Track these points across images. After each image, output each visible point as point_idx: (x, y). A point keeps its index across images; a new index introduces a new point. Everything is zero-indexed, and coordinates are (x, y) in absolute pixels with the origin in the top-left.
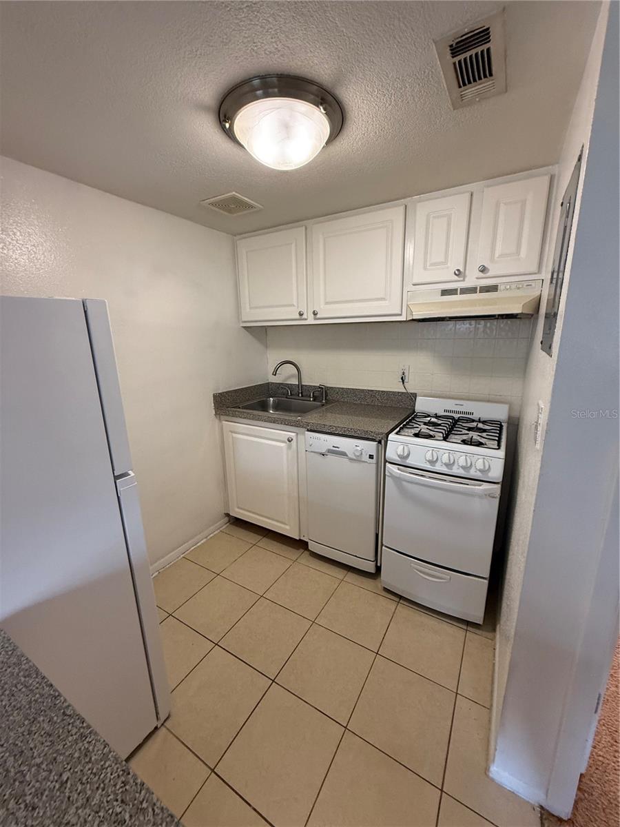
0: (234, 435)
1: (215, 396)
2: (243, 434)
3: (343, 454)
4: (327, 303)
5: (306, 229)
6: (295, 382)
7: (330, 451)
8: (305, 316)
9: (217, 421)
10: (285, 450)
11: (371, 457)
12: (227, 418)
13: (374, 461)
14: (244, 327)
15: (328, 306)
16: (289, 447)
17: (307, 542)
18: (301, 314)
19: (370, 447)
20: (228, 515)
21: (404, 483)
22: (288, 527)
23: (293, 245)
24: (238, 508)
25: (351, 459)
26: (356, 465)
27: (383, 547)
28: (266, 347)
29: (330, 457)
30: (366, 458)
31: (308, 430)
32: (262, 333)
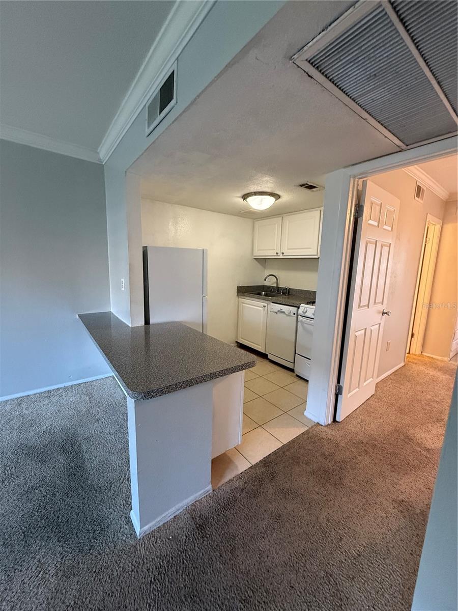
0: (244, 305)
1: (238, 287)
2: (248, 304)
3: (284, 312)
4: (288, 249)
5: (282, 218)
6: (275, 285)
7: (279, 311)
8: (279, 254)
9: (237, 298)
10: (262, 311)
11: (294, 314)
12: (242, 297)
13: (295, 316)
14: (255, 259)
15: (289, 251)
16: (264, 310)
17: (267, 355)
18: (277, 254)
19: (294, 309)
20: (237, 342)
21: (305, 324)
22: (260, 347)
23: (277, 225)
24: (242, 338)
25: (287, 315)
26: (289, 318)
27: (296, 355)
28: (265, 268)
29: (279, 314)
30: (292, 314)
31: (273, 303)
32: (263, 262)
